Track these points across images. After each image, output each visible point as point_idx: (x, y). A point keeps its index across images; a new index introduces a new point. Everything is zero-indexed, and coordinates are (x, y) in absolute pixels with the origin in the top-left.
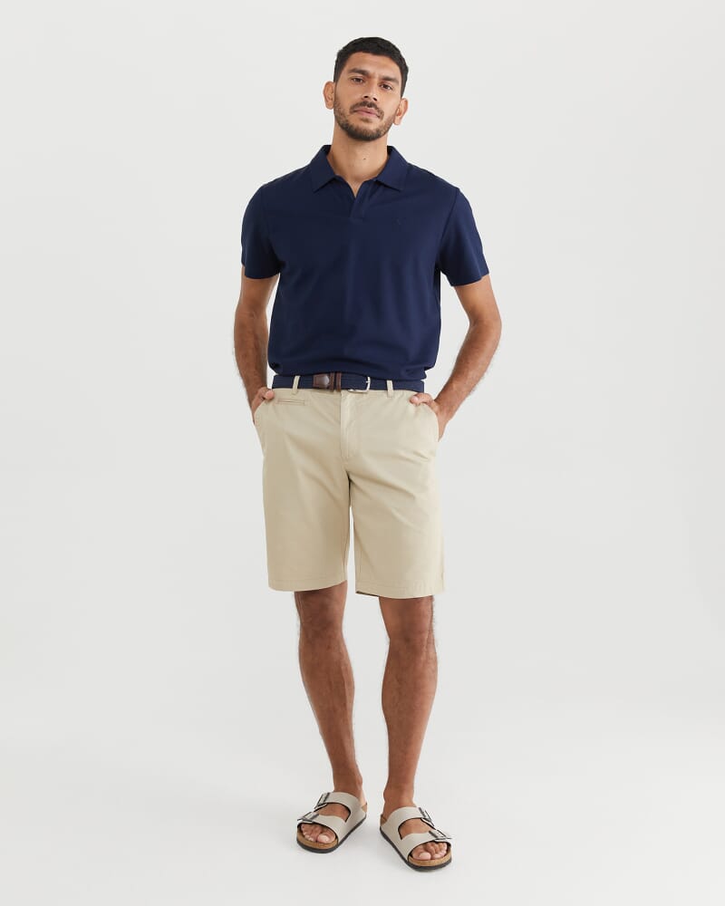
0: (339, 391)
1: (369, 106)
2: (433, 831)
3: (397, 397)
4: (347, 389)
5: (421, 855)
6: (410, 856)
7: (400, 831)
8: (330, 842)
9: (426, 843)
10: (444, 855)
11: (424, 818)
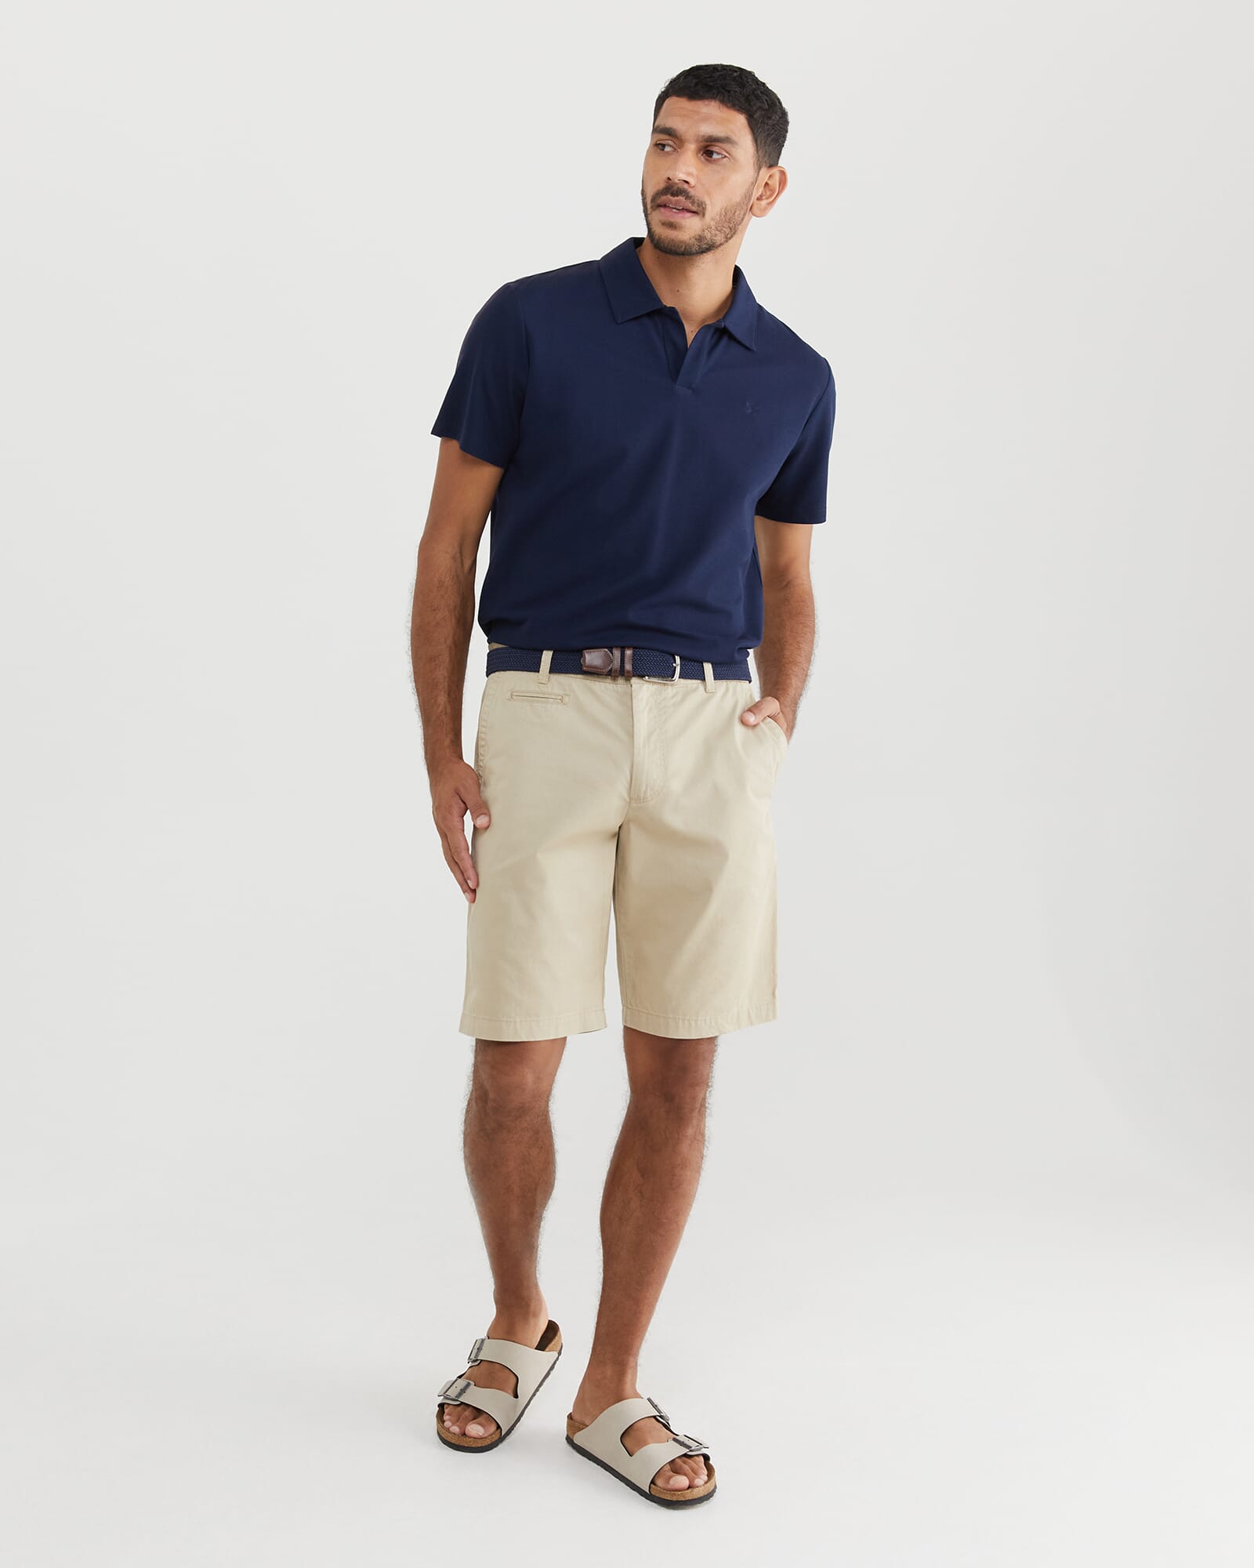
0: (628, 679)
1: (673, 195)
2: (678, 1438)
3: (720, 694)
4: (642, 676)
5: (671, 1482)
6: (652, 1485)
7: (627, 1442)
8: (486, 1435)
9: (674, 1460)
10: (706, 1478)
11: (661, 1417)
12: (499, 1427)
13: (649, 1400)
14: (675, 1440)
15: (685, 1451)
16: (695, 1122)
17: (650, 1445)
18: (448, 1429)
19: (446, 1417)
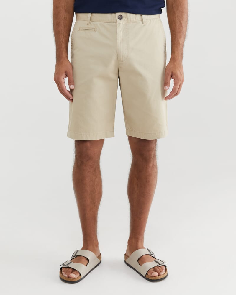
2: (156, 260)
5: (153, 274)
6: (146, 275)
7: (139, 261)
8: (76, 277)
9: (154, 267)
10: (164, 272)
11: (151, 254)
12: (80, 275)
13: (148, 249)
14: (155, 261)
15: (158, 264)
16: (152, 162)
17: (146, 263)
18: (64, 276)
19: (63, 273)
